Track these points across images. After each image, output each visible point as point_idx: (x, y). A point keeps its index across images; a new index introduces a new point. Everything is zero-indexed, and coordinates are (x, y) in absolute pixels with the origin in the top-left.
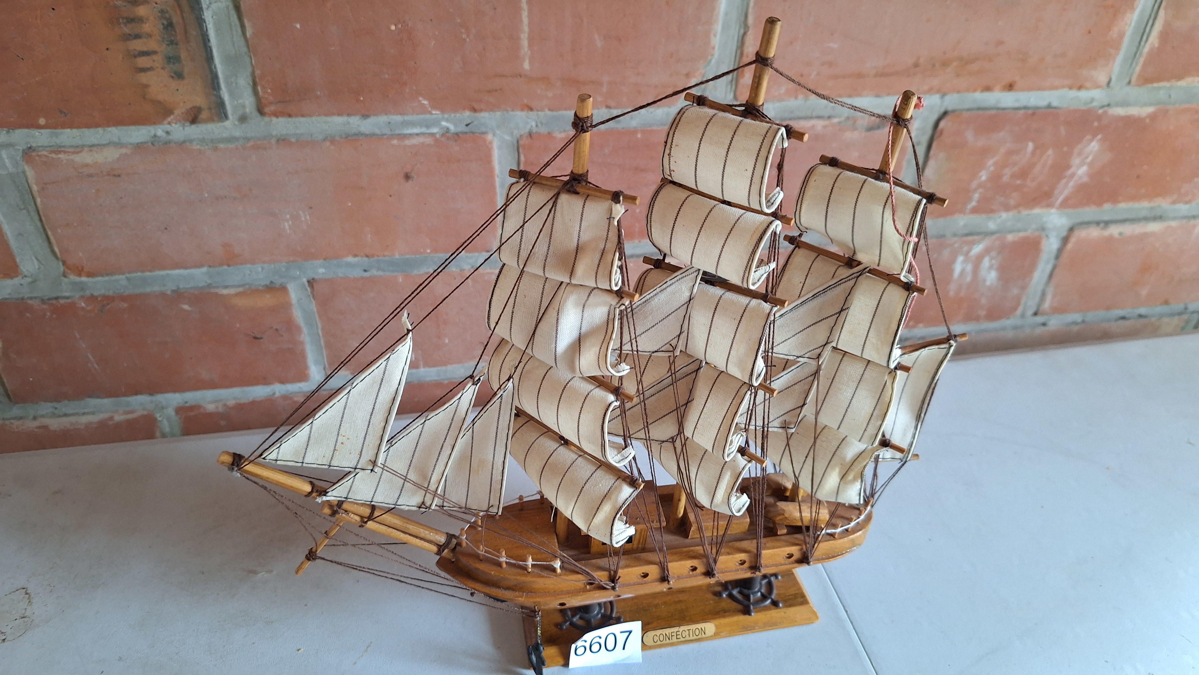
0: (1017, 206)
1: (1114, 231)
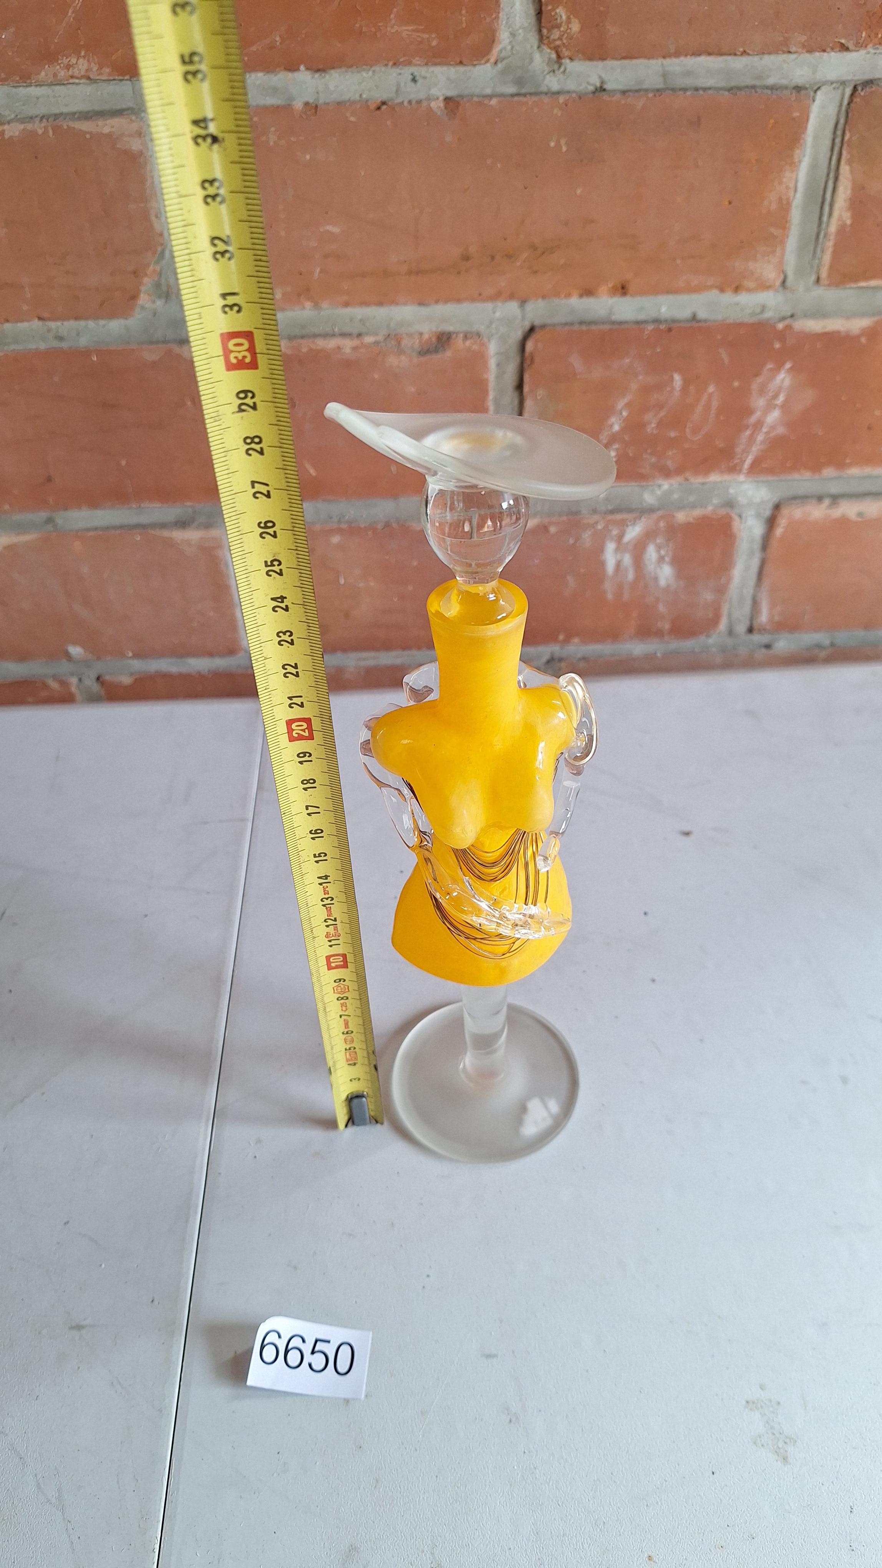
0: (680, 471)
1: (850, 510)
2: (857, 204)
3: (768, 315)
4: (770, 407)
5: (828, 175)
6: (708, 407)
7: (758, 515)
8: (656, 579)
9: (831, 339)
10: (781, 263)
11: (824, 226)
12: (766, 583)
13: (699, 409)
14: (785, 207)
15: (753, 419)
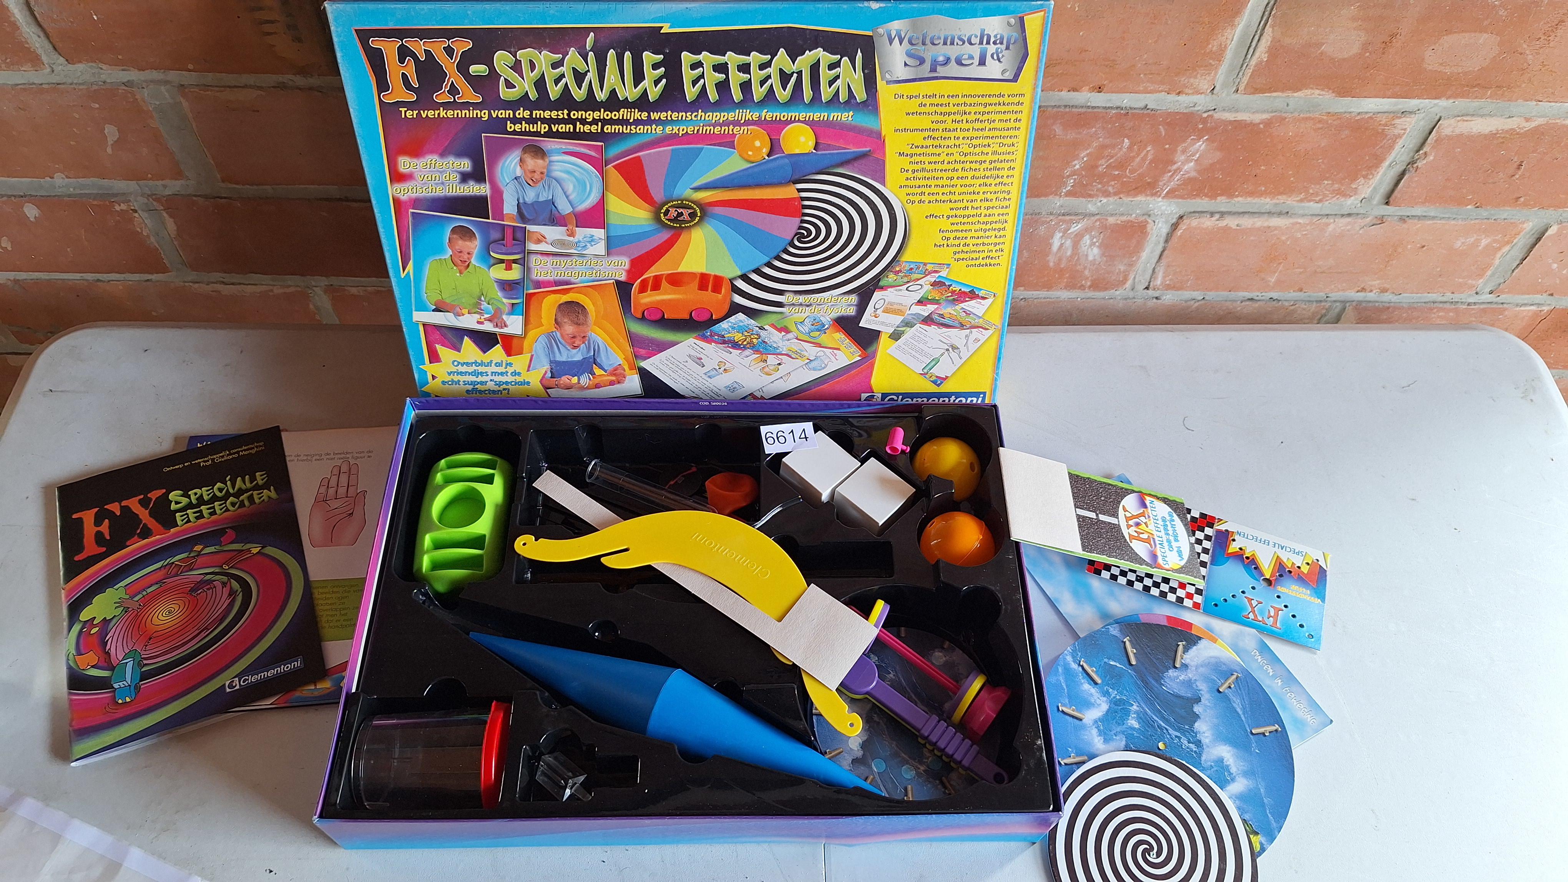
2: (1274, 51)
3: (1196, 109)
4: (1188, 161)
5: (1256, 32)
6: (1144, 159)
7: (1166, 222)
8: (1087, 255)
9: (1239, 125)
10: (1213, 80)
11: (1247, 60)
12: (1164, 261)
13: (1138, 160)
14: (1222, 49)
15: (1175, 167)
